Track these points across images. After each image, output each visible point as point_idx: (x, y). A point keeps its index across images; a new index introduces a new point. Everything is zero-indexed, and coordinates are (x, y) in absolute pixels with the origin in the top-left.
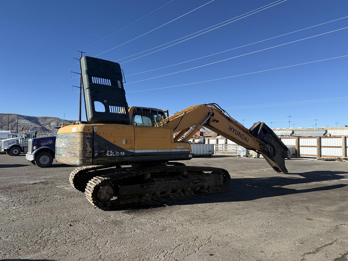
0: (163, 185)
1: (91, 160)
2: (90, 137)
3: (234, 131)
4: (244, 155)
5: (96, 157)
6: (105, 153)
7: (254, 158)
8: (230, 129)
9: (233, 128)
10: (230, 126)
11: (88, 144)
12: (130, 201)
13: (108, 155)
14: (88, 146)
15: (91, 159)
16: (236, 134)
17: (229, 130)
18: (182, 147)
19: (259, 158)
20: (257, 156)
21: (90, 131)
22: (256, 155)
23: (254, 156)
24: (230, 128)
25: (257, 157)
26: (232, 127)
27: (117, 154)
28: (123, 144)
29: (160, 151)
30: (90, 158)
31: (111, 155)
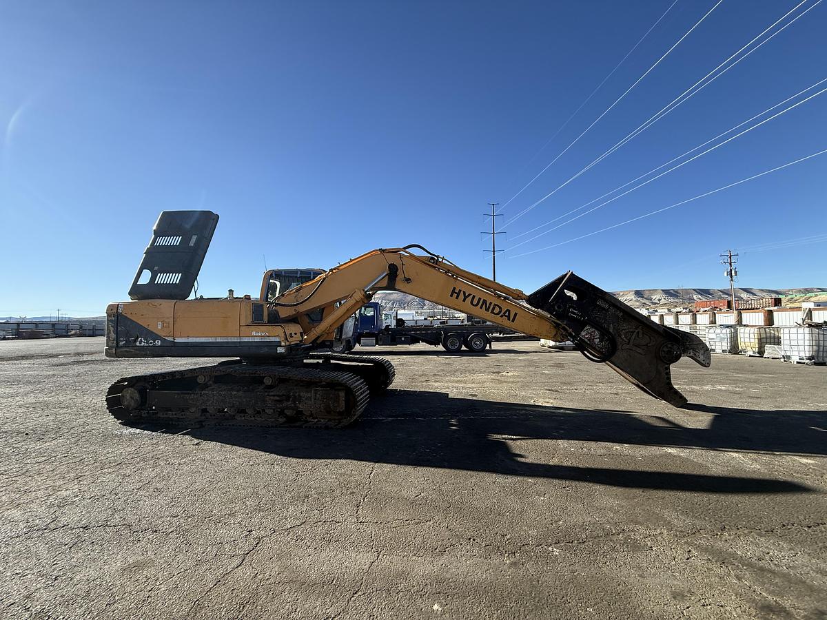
0: (215, 398)
1: (114, 351)
2: (113, 319)
3: (465, 297)
4: (724, 348)
5: (121, 347)
6: (135, 341)
7: (750, 356)
8: (455, 295)
9: (464, 293)
10: (454, 288)
11: (112, 329)
12: (172, 414)
13: (138, 344)
14: (112, 332)
15: (114, 349)
16: (475, 303)
17: (451, 296)
18: (263, 334)
19: (762, 357)
20: (759, 353)
21: (113, 311)
22: (754, 349)
23: (751, 353)
24: (453, 292)
25: (758, 355)
26: (460, 291)
27: (151, 343)
28: (158, 327)
29: (219, 340)
30: (113, 347)
31: (143, 344)
